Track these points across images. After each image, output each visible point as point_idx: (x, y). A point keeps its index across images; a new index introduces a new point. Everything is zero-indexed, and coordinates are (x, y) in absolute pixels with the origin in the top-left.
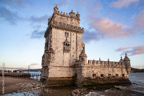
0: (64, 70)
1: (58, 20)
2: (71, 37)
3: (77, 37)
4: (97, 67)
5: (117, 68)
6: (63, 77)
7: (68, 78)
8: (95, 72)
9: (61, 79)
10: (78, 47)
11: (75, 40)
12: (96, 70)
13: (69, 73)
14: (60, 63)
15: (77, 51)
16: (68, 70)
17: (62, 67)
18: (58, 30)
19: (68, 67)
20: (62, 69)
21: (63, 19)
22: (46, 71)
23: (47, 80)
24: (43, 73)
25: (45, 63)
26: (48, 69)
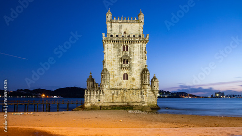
22: (131, 94)
23: (143, 105)
24: (102, 97)
25: (120, 84)
26: (140, 92)
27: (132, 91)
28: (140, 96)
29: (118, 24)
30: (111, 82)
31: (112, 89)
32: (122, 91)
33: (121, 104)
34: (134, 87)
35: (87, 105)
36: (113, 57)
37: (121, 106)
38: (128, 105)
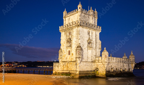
0: (88, 65)
1: (83, 18)
2: (92, 36)
3: (96, 35)
4: (114, 62)
5: (126, 63)
6: (88, 71)
7: (91, 71)
8: (113, 66)
9: (87, 73)
10: (97, 44)
11: (95, 37)
12: (113, 65)
13: (91, 67)
14: (86, 59)
15: (96, 48)
16: (90, 65)
17: (87, 62)
18: (83, 29)
19: (91, 62)
20: (87, 64)
21: (86, 17)
22: (71, 65)
23: (76, 73)
24: (59, 67)
25: (67, 58)
26: (75, 64)
27: (71, 62)
28: (75, 66)
29: (68, 18)
30: (63, 57)
31: (63, 62)
32: (67, 63)
33: (66, 72)
34: (73, 60)
35: (54, 72)
36: (64, 40)
37: (66, 73)
38: (69, 73)
